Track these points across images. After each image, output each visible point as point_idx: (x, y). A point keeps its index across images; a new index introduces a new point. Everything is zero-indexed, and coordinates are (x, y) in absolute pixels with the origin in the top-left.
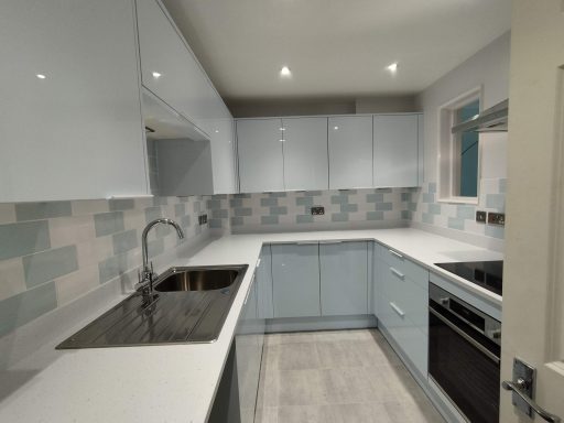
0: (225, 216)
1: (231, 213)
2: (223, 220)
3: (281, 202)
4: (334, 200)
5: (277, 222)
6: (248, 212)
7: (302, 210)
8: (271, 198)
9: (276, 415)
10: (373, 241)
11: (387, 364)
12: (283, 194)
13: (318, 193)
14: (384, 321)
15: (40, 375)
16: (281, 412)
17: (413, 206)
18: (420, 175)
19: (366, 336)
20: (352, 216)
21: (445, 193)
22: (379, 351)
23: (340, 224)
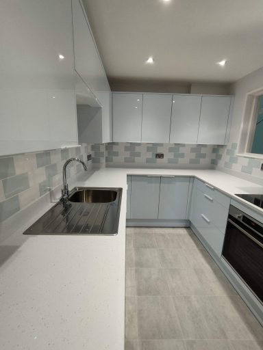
0: (102, 155)
1: (106, 154)
2: (101, 158)
3: (137, 149)
4: (171, 150)
5: (134, 162)
6: (116, 154)
7: (150, 155)
8: (131, 147)
9: (133, 272)
10: (194, 177)
11: (195, 248)
12: (139, 144)
13: (161, 145)
14: (195, 224)
15: (20, 249)
16: (136, 271)
17: (219, 157)
18: (227, 137)
19: (183, 232)
20: (181, 161)
21: (241, 151)
22: (191, 241)
23: (173, 165)
